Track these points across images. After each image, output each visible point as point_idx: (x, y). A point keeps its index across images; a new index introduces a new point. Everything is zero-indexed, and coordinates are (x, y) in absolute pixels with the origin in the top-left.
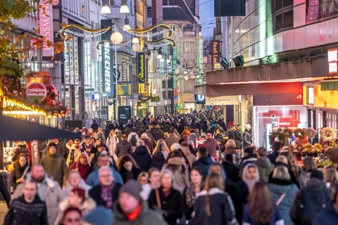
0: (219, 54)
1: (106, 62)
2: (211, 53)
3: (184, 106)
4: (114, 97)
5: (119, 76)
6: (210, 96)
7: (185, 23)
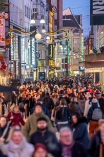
0: (92, 45)
1: (33, 49)
2: (88, 44)
3: (73, 72)
4: (37, 67)
5: (39, 56)
6: (87, 68)
7: (74, 28)
